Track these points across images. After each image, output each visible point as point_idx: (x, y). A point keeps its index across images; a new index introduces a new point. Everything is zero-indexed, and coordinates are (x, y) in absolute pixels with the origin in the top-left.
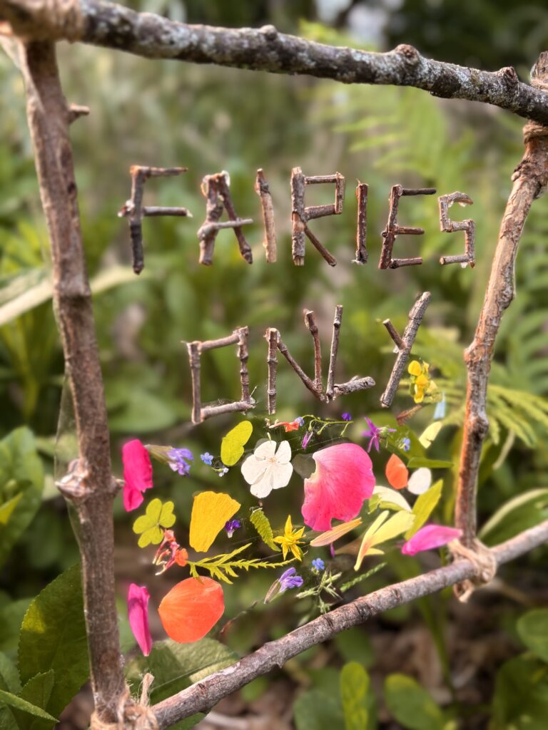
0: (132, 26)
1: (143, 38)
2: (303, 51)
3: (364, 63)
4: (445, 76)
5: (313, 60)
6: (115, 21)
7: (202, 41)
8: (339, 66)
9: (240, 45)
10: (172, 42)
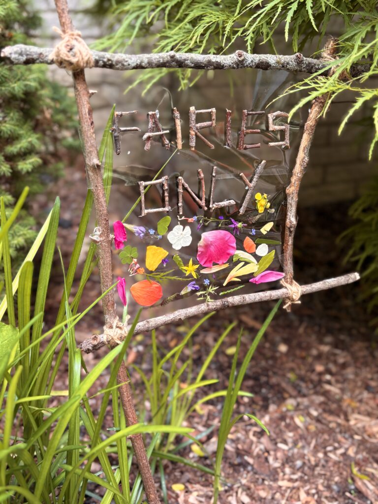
0: (112, 61)
1: (117, 65)
2: (188, 60)
3: (217, 62)
4: (261, 62)
5: (193, 63)
6: (105, 60)
7: (142, 62)
8: (205, 65)
9: (159, 61)
10: (129, 65)
